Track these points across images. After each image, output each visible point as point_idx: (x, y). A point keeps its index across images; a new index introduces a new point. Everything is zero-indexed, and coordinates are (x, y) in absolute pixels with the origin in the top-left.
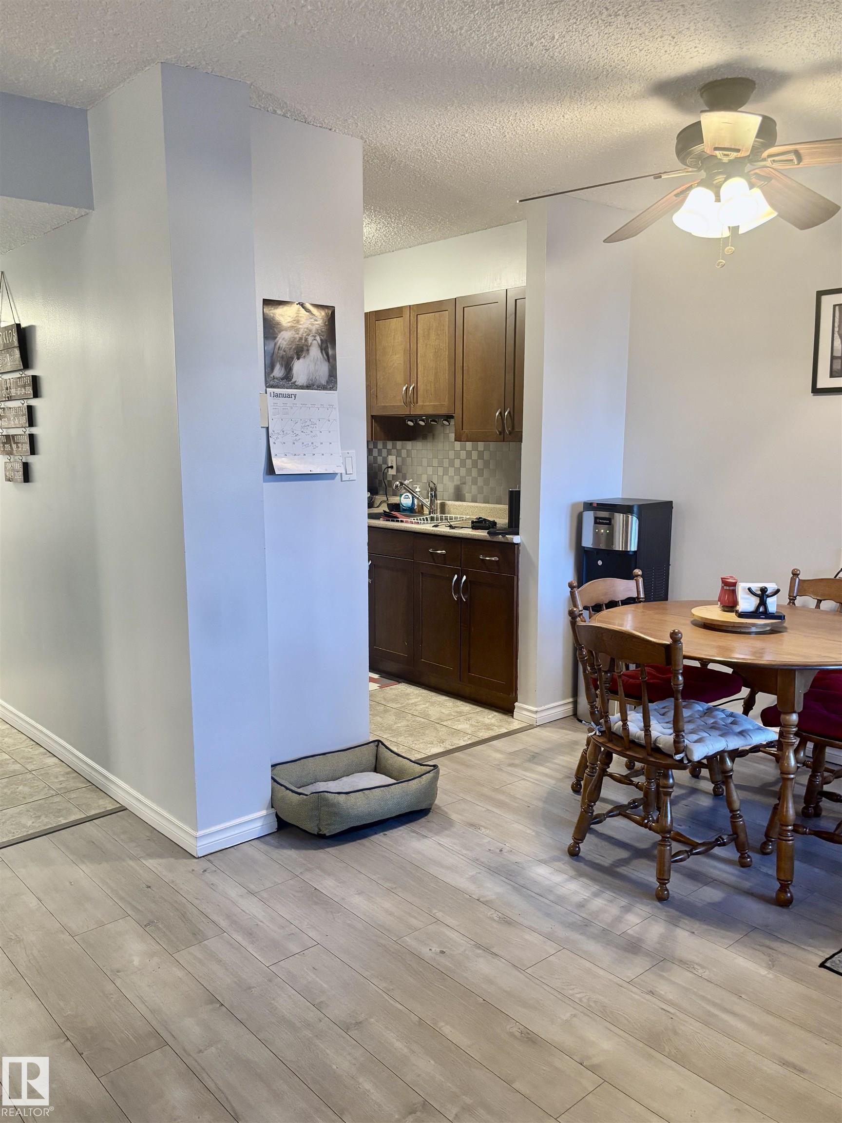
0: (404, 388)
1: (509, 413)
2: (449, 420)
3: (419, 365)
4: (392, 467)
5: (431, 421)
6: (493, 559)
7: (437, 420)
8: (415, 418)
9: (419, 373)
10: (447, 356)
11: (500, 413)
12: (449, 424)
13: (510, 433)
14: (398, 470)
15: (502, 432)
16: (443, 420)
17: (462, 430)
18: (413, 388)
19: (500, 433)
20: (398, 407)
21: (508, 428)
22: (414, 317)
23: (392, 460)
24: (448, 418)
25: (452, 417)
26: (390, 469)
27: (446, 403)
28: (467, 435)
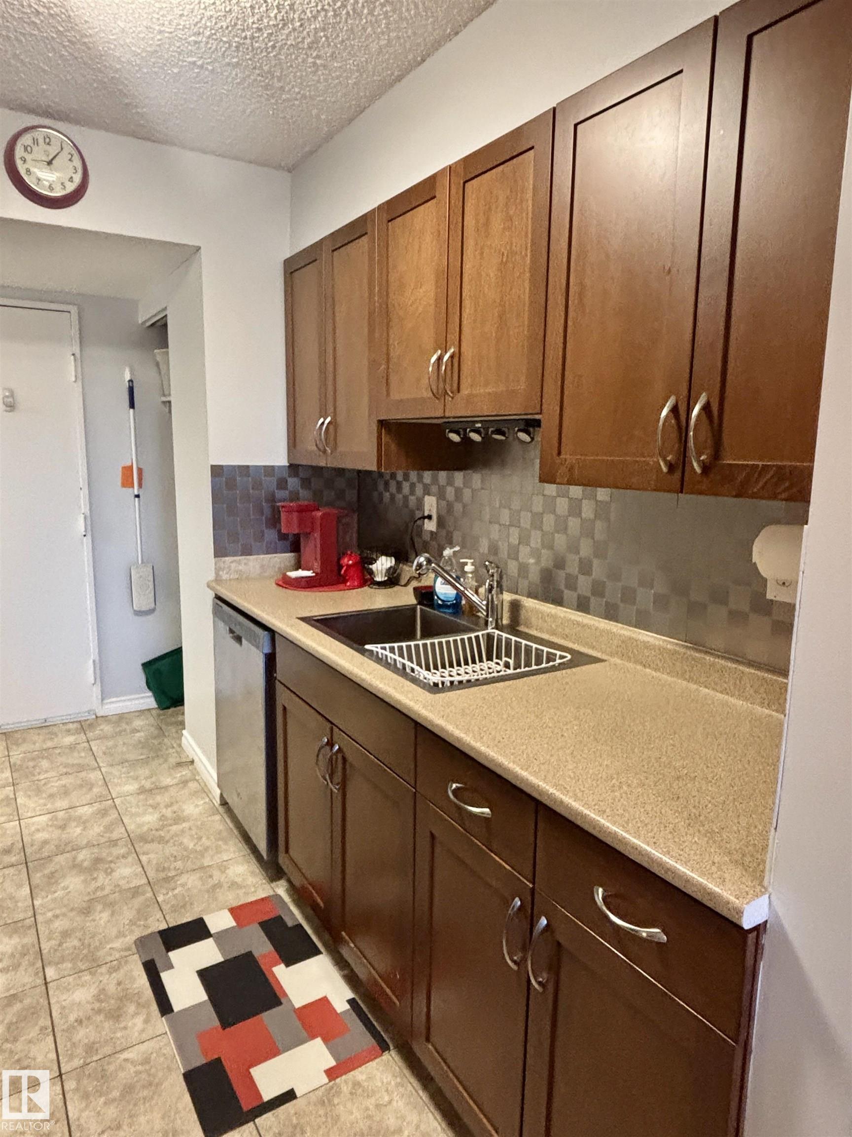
0: (434, 358)
1: (706, 408)
2: (531, 429)
3: (467, 303)
4: (430, 517)
5: (493, 432)
6: (644, 932)
7: (506, 430)
8: (461, 426)
9: (465, 322)
10: (527, 270)
11: (675, 410)
12: (532, 439)
13: (706, 469)
14: (441, 523)
15: (679, 466)
16: (519, 430)
17: (559, 453)
18: (452, 357)
19: (671, 467)
20: (423, 400)
21: (699, 454)
22: (458, 189)
23: (430, 504)
24: (531, 425)
25: (537, 423)
26: (426, 520)
27: (522, 386)
28: (571, 469)
